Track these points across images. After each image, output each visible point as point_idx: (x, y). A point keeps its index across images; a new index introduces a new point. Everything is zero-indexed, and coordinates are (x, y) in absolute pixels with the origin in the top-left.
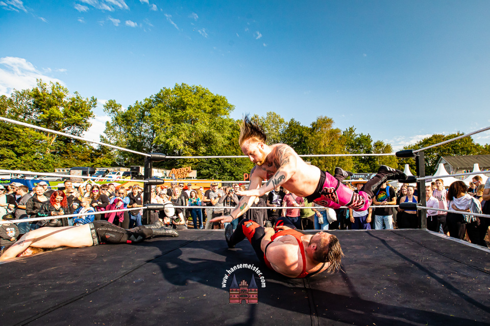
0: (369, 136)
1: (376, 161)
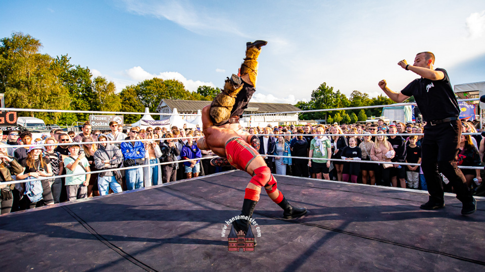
0: (88, 70)
1: (97, 99)
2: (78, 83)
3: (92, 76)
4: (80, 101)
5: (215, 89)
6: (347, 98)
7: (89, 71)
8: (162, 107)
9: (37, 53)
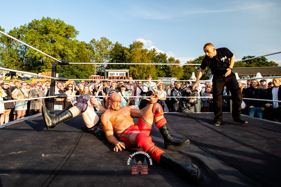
0: (165, 54)
1: (170, 70)
2: (160, 62)
3: (167, 57)
4: (161, 72)
9: (142, 49)
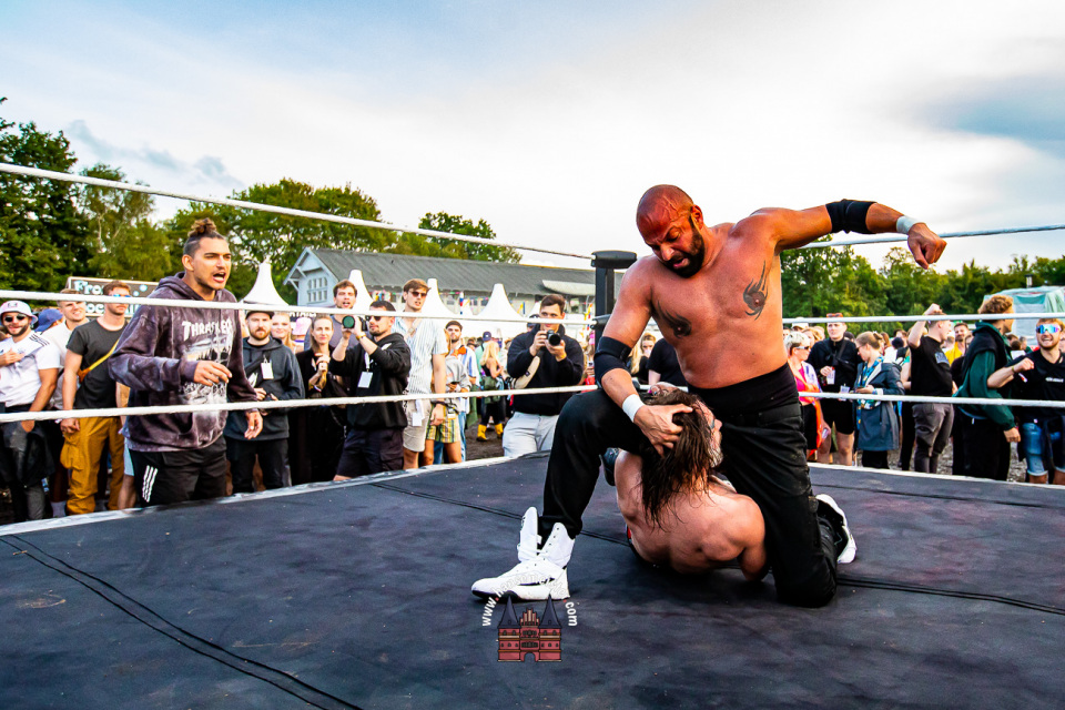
0: (62, 141)
1: (89, 238)
3: (74, 160)
5: (475, 225)
6: (872, 268)
7: (67, 143)
8: (306, 273)
